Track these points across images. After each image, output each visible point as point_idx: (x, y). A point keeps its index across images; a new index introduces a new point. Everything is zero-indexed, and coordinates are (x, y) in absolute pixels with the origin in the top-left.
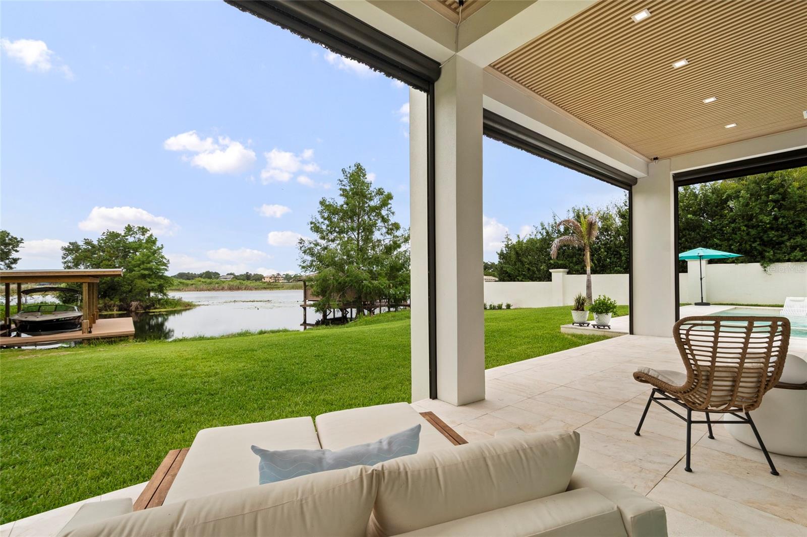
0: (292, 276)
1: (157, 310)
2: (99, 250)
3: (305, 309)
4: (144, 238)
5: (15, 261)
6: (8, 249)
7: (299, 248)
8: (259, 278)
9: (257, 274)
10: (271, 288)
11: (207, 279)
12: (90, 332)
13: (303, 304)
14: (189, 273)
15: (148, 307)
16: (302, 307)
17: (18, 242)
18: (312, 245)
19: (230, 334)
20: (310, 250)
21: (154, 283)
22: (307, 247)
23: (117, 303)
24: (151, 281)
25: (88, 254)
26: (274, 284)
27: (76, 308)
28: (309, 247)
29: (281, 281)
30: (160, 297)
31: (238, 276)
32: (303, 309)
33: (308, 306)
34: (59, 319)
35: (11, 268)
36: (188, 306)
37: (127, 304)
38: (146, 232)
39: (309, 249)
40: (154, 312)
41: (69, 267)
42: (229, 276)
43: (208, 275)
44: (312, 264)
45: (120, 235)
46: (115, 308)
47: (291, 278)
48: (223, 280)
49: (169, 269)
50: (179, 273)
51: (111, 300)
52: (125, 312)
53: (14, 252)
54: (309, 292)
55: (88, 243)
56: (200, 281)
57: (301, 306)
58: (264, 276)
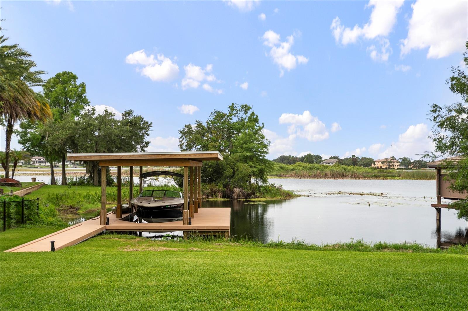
0: (412, 161)
1: (257, 199)
2: (207, 132)
3: (439, 211)
4: (246, 117)
5: (147, 144)
6: (142, 133)
7: (433, 118)
8: (368, 163)
9: (365, 158)
10: (385, 177)
11: (308, 164)
12: (190, 223)
13: (436, 203)
14: (290, 156)
15: (249, 195)
16: (434, 208)
17: (149, 126)
18: (454, 114)
19: (336, 245)
20: (450, 121)
21: (255, 167)
22: (445, 117)
23: (220, 189)
24: (253, 165)
25: (199, 136)
26: (387, 171)
27: (181, 194)
28: (448, 116)
29: (396, 168)
30: (260, 184)
31: (342, 160)
32: (436, 211)
33: (445, 206)
34: (166, 206)
35: (144, 151)
36: (289, 196)
37: (230, 190)
38: (248, 110)
39: (450, 119)
40: (254, 202)
41: (184, 150)
42: (332, 160)
43: (310, 159)
44: (453, 142)
45: (225, 115)
46: (220, 194)
47: (410, 163)
48: (325, 164)
49: (269, 151)
50: (281, 157)
51: (217, 185)
52: (228, 199)
53: (146, 136)
54: (446, 185)
55: (199, 125)
56: (301, 166)
57: (433, 205)
58: (374, 160)
